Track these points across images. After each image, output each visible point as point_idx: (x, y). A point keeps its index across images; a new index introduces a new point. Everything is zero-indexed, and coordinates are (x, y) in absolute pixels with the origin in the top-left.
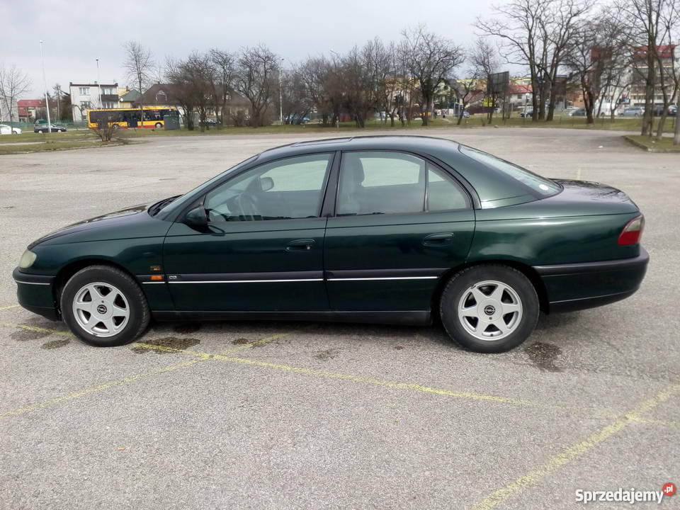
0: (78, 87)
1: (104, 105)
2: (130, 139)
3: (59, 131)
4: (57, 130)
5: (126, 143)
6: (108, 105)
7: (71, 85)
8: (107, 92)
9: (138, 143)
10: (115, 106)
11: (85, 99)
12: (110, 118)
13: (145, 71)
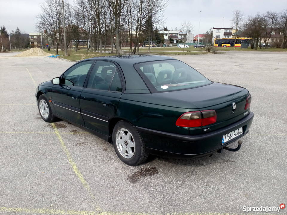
0: (216, 29)
1: (225, 37)
2: (217, 51)
3: (203, 47)
4: (202, 47)
5: (216, 53)
6: (227, 37)
7: (214, 28)
8: (228, 31)
9: (221, 53)
10: (230, 37)
11: (218, 34)
12: (223, 42)
13: (239, 22)
